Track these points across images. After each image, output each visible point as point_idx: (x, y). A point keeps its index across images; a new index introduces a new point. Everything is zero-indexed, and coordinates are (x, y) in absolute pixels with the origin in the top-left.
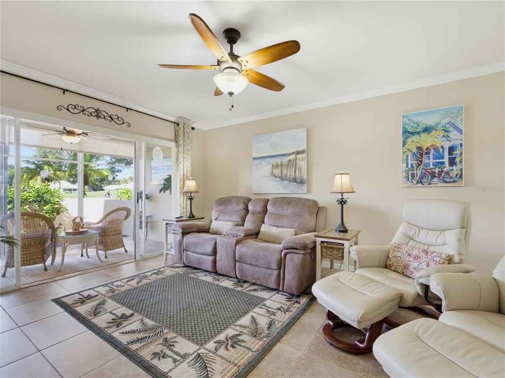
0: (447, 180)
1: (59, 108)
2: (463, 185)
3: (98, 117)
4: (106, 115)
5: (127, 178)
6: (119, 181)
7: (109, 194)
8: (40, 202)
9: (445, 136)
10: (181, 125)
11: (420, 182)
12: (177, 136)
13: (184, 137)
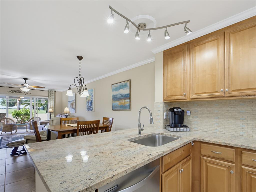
0: (91, 110)
1: (8, 92)
2: (93, 111)
3: (20, 92)
4: (22, 92)
9: (91, 97)
10: (50, 91)
11: (88, 110)
12: (49, 95)
13: (51, 95)
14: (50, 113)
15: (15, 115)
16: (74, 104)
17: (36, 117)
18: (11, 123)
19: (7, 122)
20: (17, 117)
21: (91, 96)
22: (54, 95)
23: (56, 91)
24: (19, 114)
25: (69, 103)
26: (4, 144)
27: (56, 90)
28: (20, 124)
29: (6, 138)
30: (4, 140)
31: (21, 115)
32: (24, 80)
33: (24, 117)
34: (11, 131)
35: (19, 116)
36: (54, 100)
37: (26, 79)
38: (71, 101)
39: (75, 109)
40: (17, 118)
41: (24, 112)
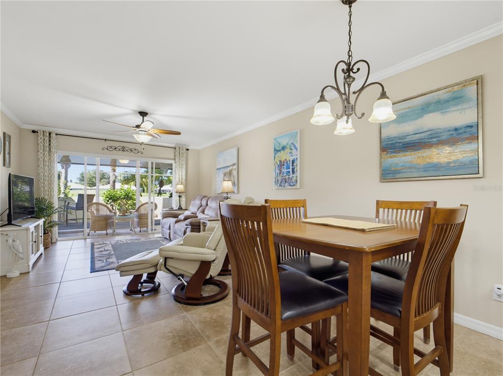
0: (291, 184)
1: (103, 149)
2: (298, 187)
3: (123, 150)
4: (128, 149)
8: (127, 199)
9: (291, 153)
10: (177, 149)
11: (280, 186)
12: (175, 156)
13: (179, 156)
14: (178, 194)
15: (107, 199)
16: (235, 173)
17: (152, 203)
18: (105, 214)
19: (98, 210)
20: (112, 203)
21: (291, 149)
22: (185, 155)
23: (189, 148)
24: (114, 196)
25: (218, 171)
26: (100, 260)
27: (189, 146)
28: (122, 216)
29: (101, 244)
30: (99, 248)
31: (118, 199)
32: (141, 115)
33: (123, 202)
34: (106, 229)
35: (114, 201)
36: (184, 166)
37: (143, 114)
38: (224, 168)
39: (236, 184)
40: (112, 205)
41: (123, 193)
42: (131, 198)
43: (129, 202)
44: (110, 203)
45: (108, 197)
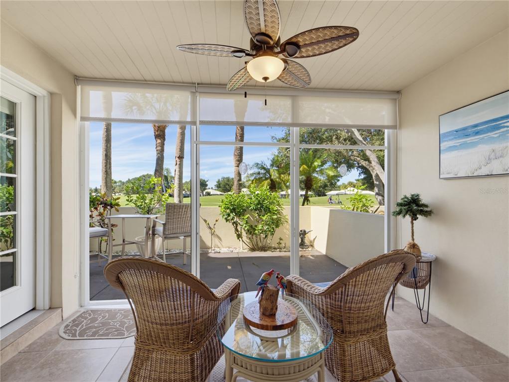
5: (346, 183)
6: (339, 187)
7: (331, 200)
8: (260, 211)
15: (228, 211)
31: (245, 211)
33: (253, 217)
35: (239, 215)
41: (254, 199)
42: (268, 210)
43: (264, 218)
44: (232, 219)
45: (228, 208)
